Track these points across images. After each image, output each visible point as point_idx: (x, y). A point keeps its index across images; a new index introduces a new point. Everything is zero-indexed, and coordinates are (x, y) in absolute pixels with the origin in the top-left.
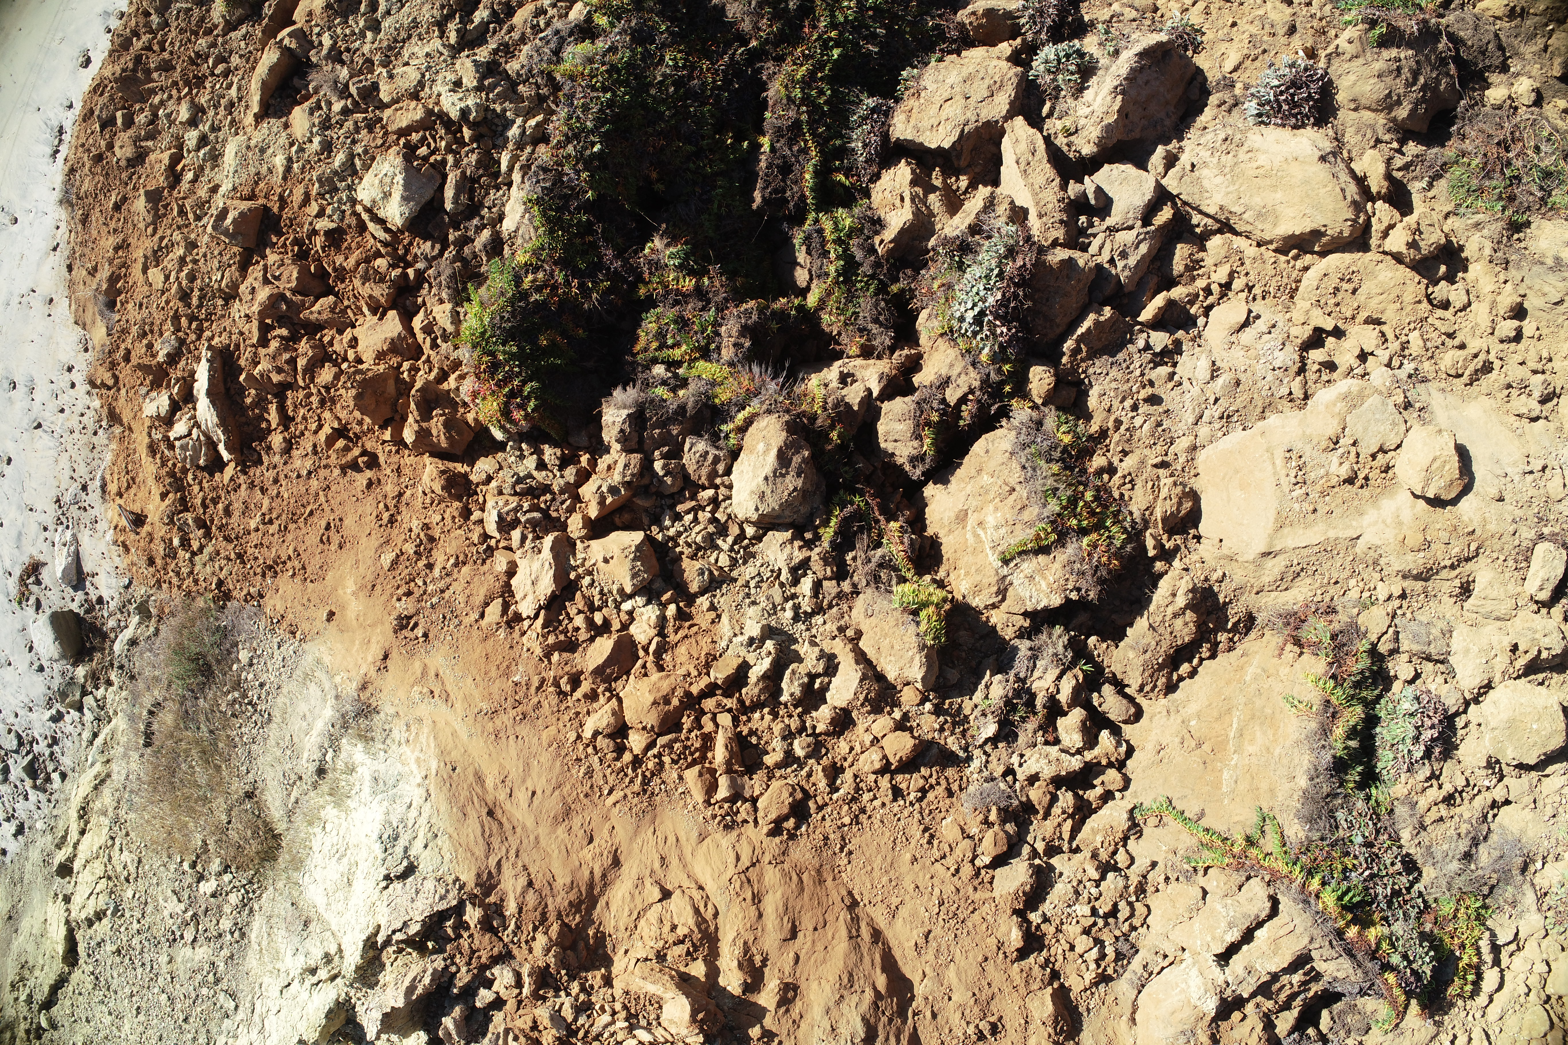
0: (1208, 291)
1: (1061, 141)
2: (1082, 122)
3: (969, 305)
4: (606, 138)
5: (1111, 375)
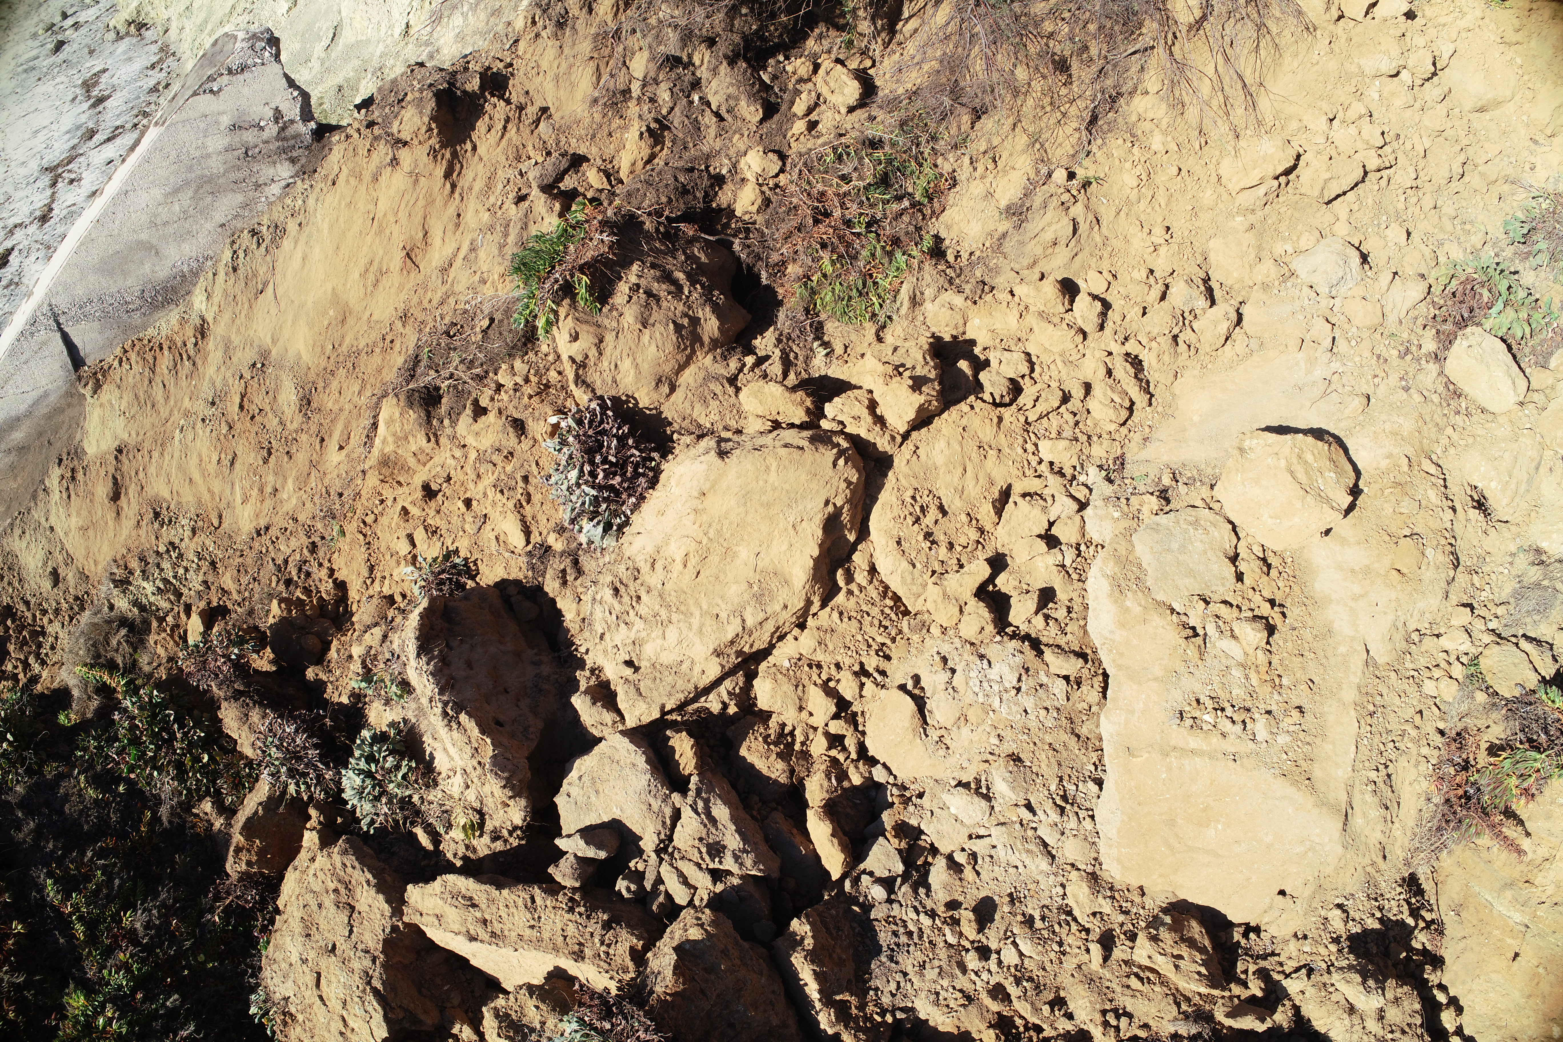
0: (835, 741)
1: (483, 846)
2: (471, 796)
5: (909, 969)
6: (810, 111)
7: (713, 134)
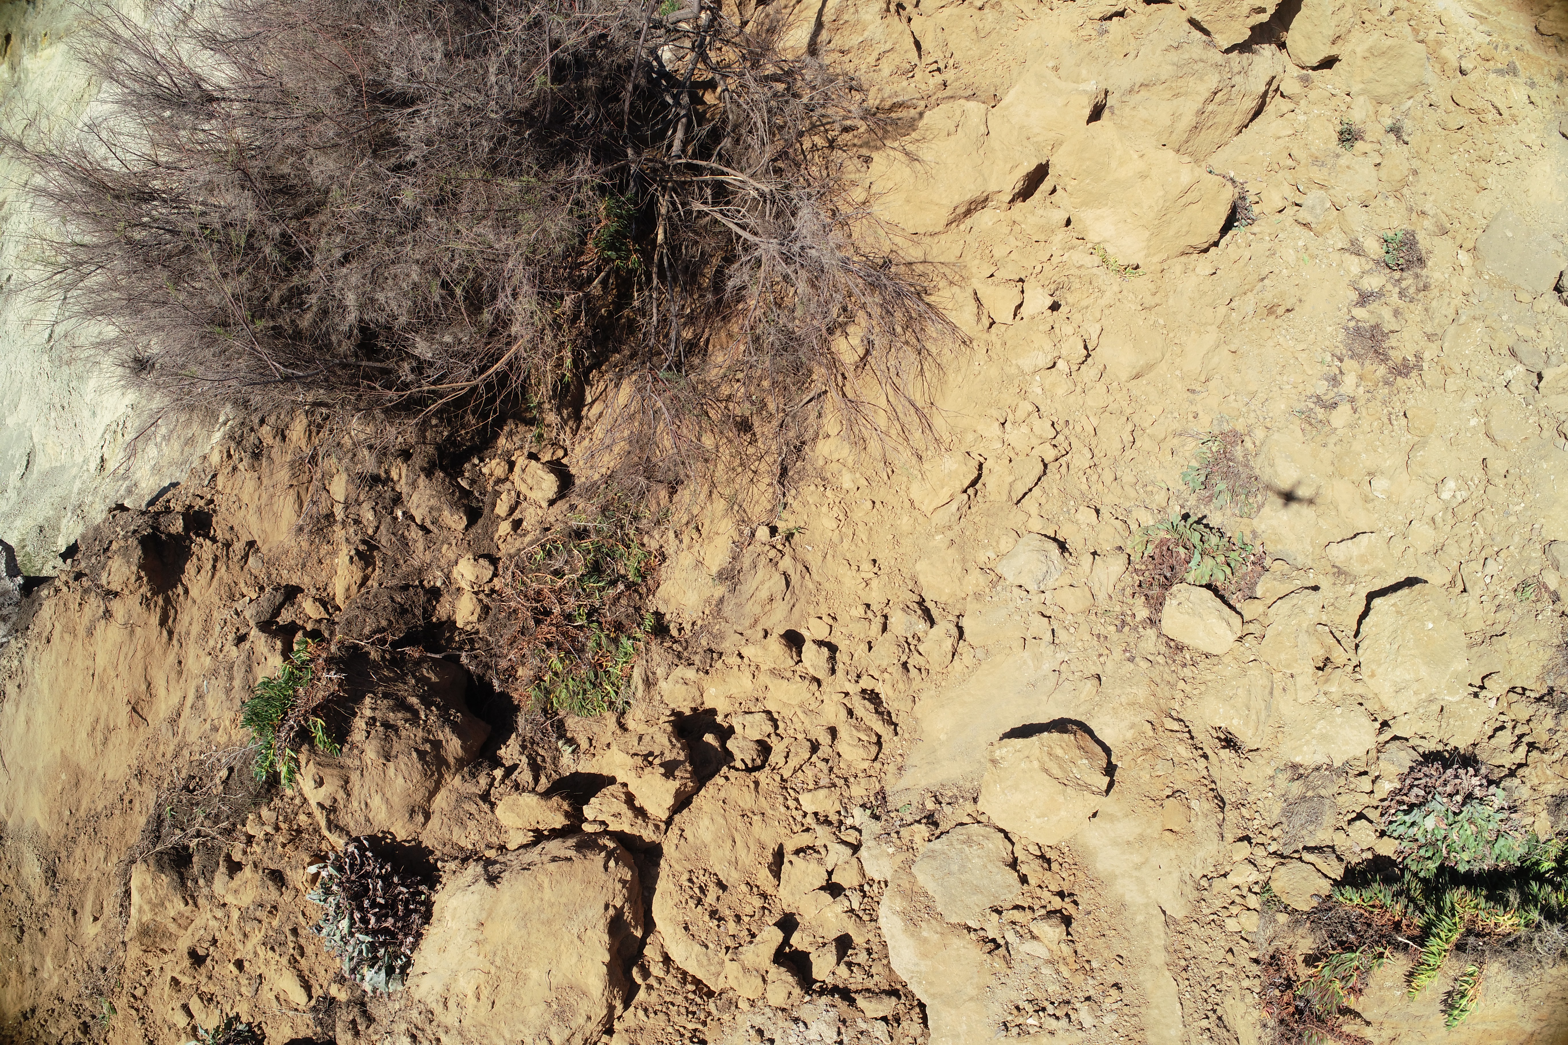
6: (512, 510)
7: (421, 548)
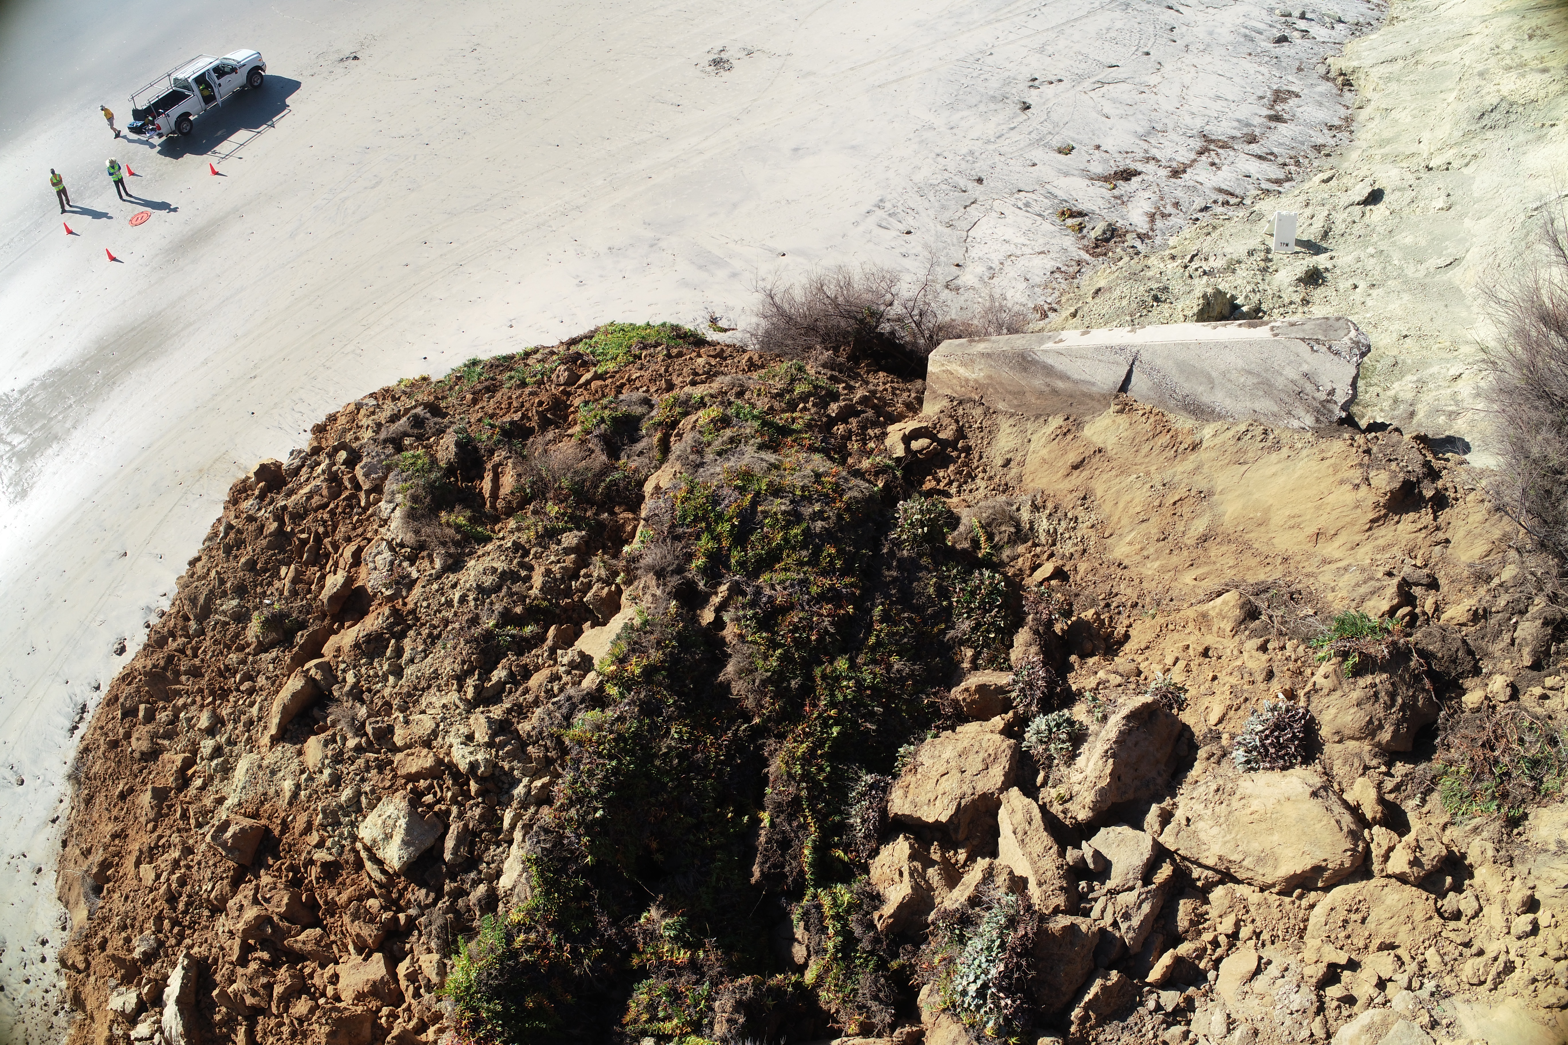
0: (1215, 943)
1: (1056, 809)
2: (1076, 788)
3: (972, 978)
4: (608, 805)
5: (1122, 1040)
6: (1552, 689)
7: (1501, 647)
